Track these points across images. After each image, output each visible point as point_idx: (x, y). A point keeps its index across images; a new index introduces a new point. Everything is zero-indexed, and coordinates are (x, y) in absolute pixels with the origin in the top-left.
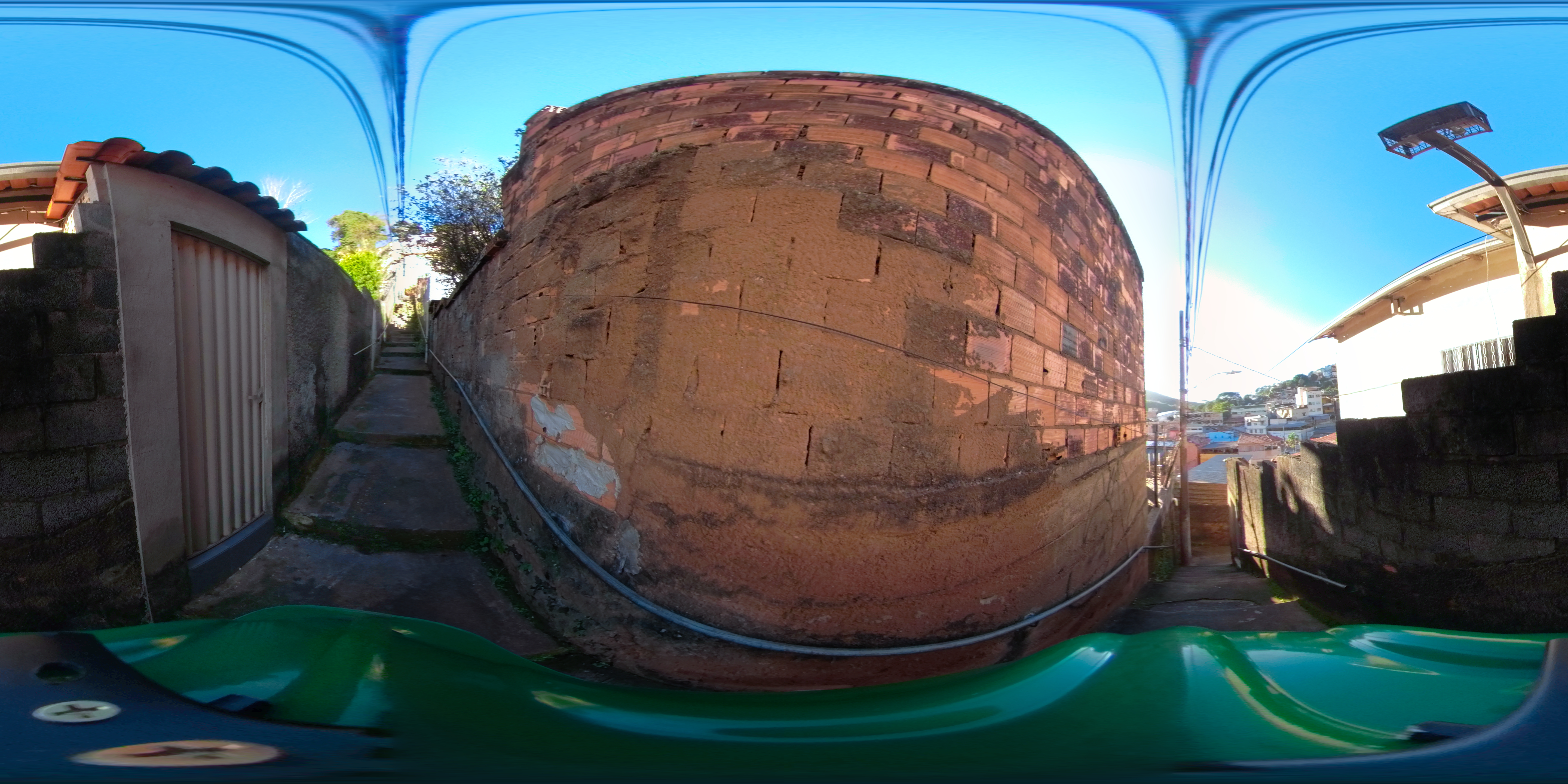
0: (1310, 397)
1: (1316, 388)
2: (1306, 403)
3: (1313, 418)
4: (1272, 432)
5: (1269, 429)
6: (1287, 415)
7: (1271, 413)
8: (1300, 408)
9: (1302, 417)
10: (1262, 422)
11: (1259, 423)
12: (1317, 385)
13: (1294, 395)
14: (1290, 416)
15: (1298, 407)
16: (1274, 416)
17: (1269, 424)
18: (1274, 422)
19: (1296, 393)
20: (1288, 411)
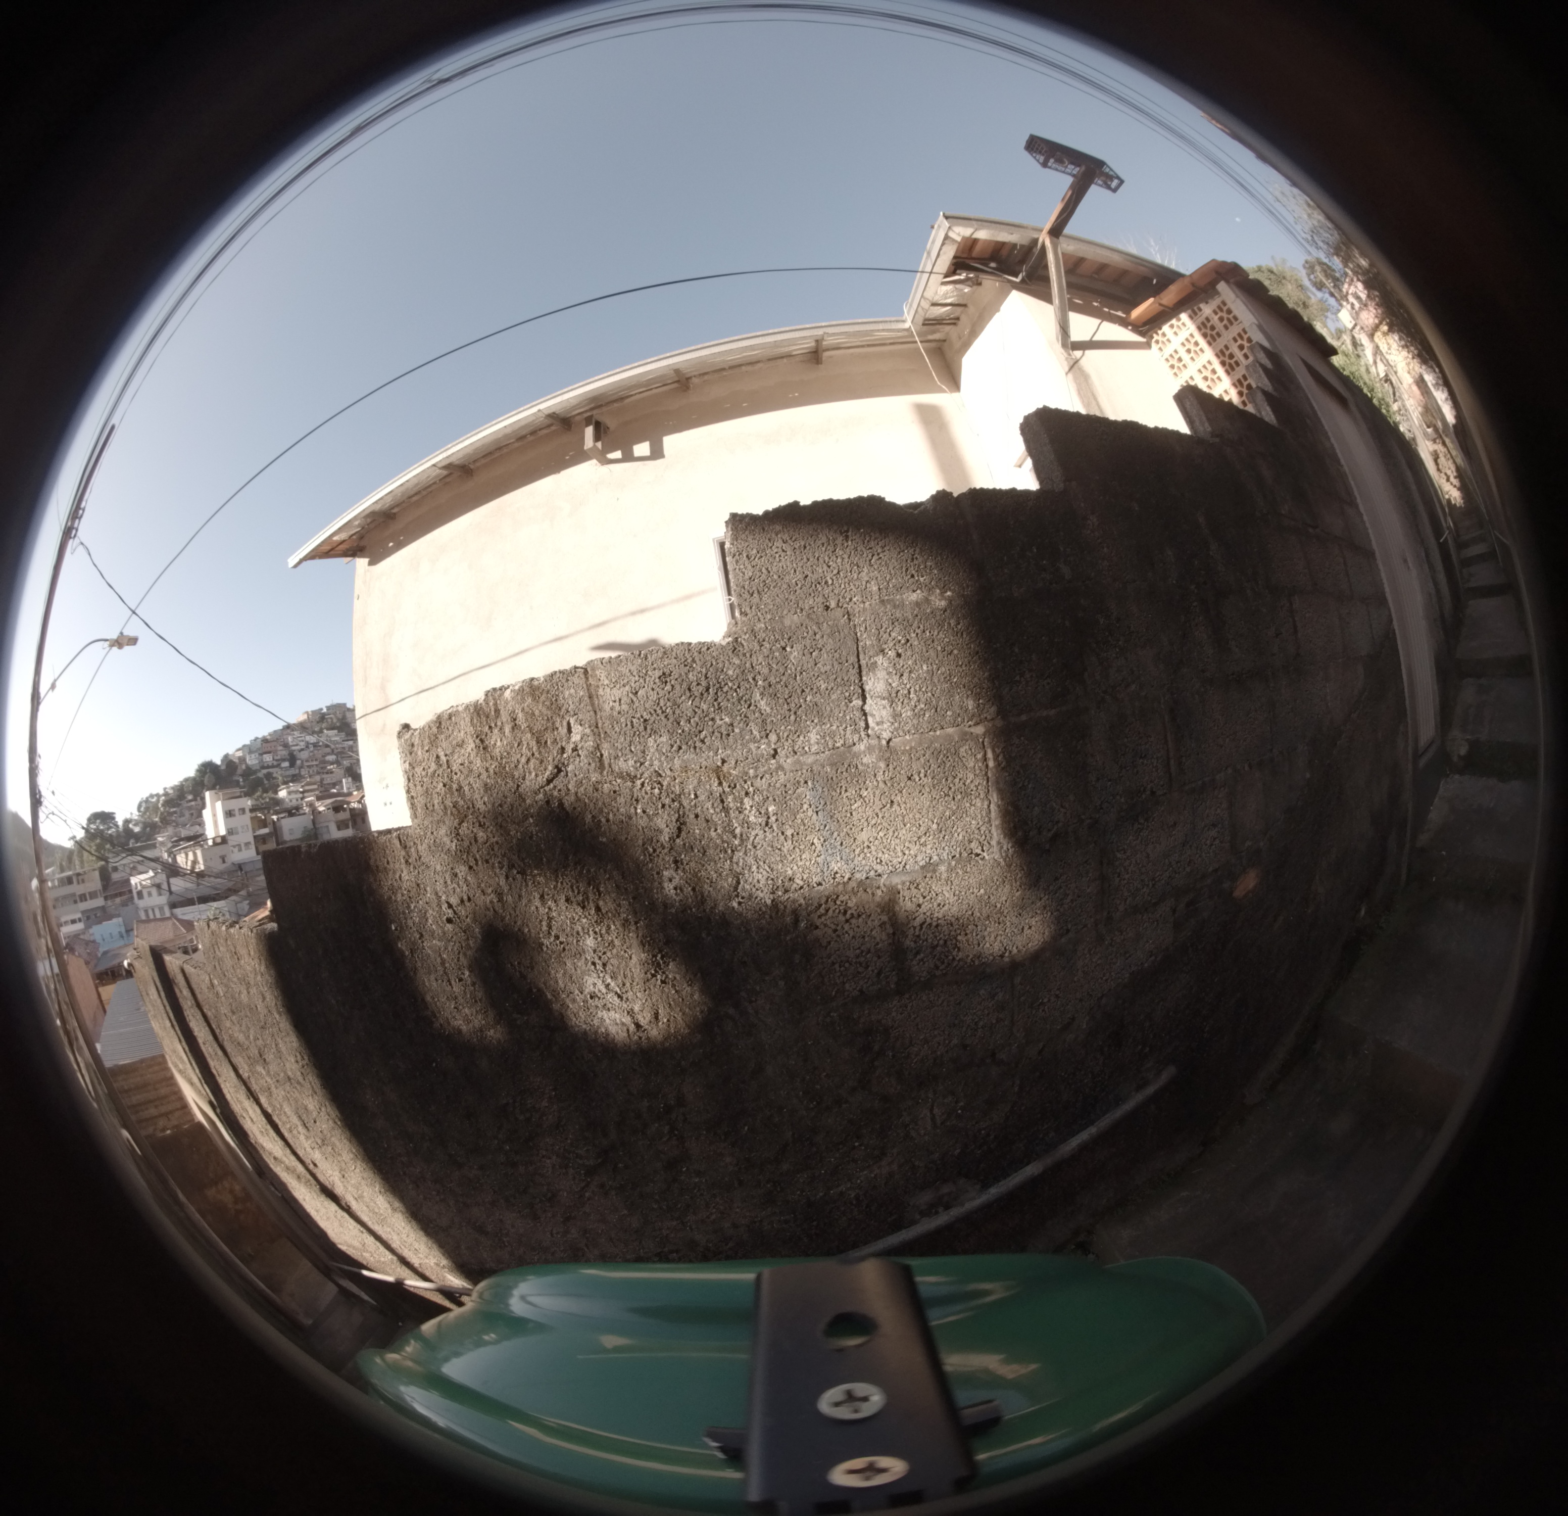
0: (229, 814)
1: (237, 791)
2: (223, 832)
3: (240, 867)
4: (178, 911)
5: (173, 906)
6: (195, 862)
7: (168, 864)
8: (215, 844)
9: (220, 867)
10: (158, 886)
11: (154, 891)
12: (237, 784)
13: (200, 815)
14: (201, 867)
15: (210, 843)
16: (173, 871)
17: (171, 892)
18: (178, 884)
19: (203, 806)
20: (195, 855)
